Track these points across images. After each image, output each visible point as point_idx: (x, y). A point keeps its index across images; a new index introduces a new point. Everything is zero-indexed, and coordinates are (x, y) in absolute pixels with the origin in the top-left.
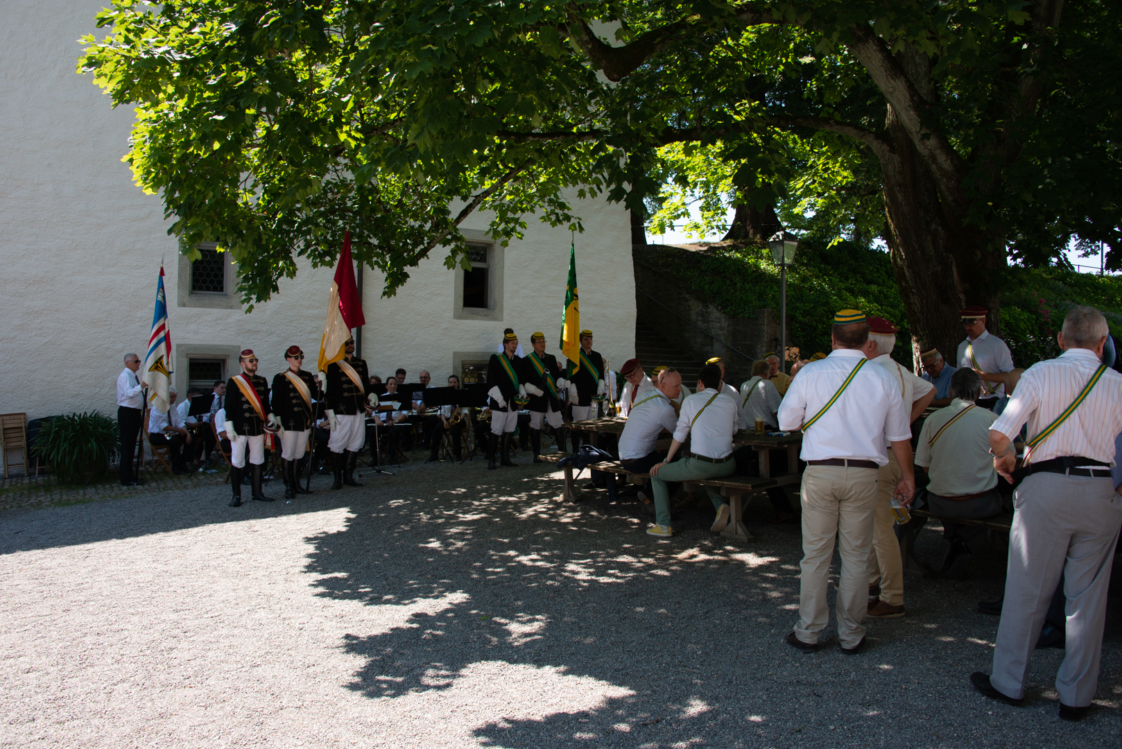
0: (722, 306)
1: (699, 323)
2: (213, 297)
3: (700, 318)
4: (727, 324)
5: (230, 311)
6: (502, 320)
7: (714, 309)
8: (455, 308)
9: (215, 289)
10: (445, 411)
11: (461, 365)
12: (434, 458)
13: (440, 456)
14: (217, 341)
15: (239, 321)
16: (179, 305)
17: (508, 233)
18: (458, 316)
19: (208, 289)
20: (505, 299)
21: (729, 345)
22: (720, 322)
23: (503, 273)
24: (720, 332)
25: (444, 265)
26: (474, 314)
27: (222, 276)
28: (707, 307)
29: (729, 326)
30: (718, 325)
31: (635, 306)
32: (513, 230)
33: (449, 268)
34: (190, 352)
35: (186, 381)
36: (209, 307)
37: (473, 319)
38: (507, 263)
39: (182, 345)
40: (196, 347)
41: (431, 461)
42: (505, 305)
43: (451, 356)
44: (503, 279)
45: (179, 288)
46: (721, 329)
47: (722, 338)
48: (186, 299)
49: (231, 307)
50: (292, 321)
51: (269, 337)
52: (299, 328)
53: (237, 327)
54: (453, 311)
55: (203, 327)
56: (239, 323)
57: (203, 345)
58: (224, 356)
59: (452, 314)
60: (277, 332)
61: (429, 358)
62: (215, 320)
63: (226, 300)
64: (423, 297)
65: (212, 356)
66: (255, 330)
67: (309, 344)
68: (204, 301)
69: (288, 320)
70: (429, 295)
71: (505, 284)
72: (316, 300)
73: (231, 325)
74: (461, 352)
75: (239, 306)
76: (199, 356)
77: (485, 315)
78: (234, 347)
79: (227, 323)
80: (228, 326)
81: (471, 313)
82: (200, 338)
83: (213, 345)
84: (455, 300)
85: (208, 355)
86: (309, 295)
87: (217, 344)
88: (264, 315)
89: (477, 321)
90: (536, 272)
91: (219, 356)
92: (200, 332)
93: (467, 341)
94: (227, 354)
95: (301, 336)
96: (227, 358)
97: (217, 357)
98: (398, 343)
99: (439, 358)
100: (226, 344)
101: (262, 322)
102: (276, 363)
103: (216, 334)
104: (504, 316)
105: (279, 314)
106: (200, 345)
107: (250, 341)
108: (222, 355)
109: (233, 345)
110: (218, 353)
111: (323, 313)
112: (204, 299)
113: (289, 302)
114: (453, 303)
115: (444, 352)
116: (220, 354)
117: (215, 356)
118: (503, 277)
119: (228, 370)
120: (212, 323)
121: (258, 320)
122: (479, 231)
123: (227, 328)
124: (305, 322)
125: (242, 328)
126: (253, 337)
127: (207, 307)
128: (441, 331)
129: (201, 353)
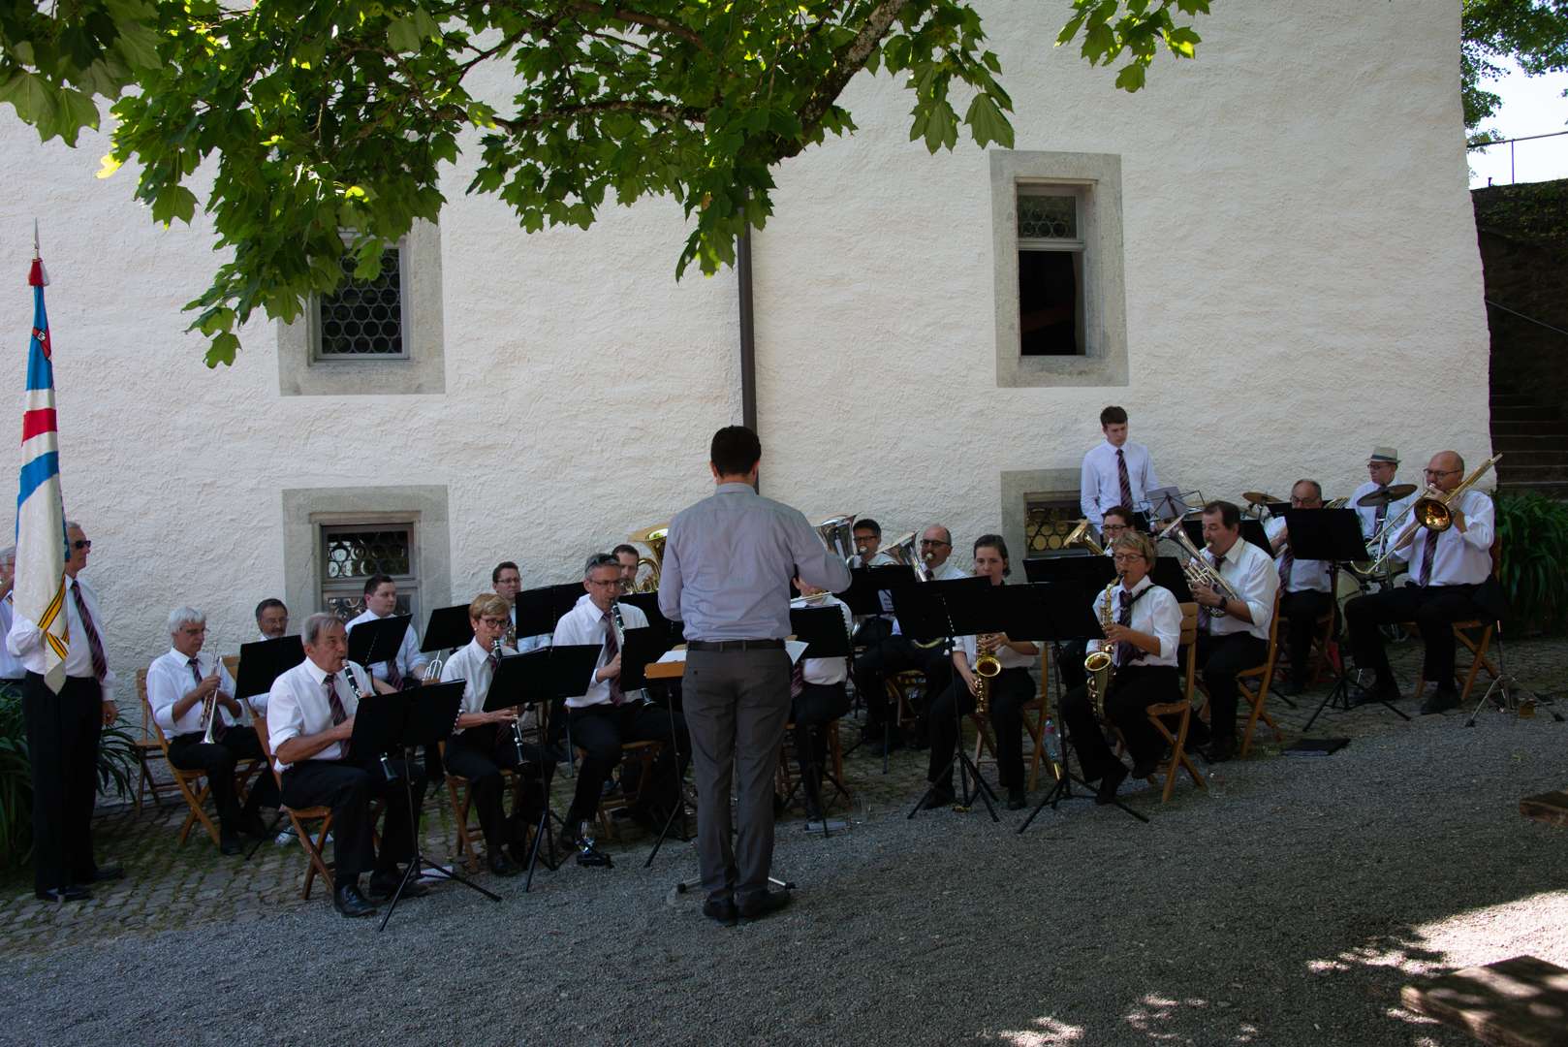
2: (375, 366)
5: (413, 398)
6: (1125, 383)
8: (999, 358)
9: (381, 347)
10: (966, 648)
11: (1022, 506)
12: (940, 795)
13: (959, 792)
14: (387, 479)
15: (440, 422)
16: (284, 392)
17: (1140, 35)
18: (1008, 380)
19: (362, 347)
20: (1131, 326)
23: (1121, 259)
25: (914, 136)
26: (1050, 370)
27: (397, 312)
31: (1485, 323)
32: (1158, 21)
33: (933, 148)
34: (318, 508)
35: (311, 581)
36: (360, 392)
37: (1049, 384)
38: (1131, 234)
39: (296, 492)
40: (333, 496)
41: (930, 807)
42: (1130, 343)
43: (995, 482)
44: (1121, 276)
45: (281, 347)
48: (302, 374)
49: (419, 390)
50: (575, 416)
51: (520, 459)
52: (596, 433)
53: (436, 439)
54: (994, 366)
55: (348, 444)
56: (439, 428)
57: (351, 488)
58: (406, 515)
59: (993, 373)
60: (539, 446)
61: (938, 490)
62: (379, 425)
63: (403, 371)
64: (913, 335)
65: (377, 516)
66: (482, 444)
67: (623, 473)
68: (347, 377)
69: (565, 414)
70: (930, 329)
71: (1127, 288)
72: (635, 358)
73: (420, 434)
74: (1021, 472)
75: (438, 385)
76: (343, 516)
77: (1080, 373)
78: (431, 489)
79: (410, 430)
80: (412, 438)
81: (1042, 370)
82: (342, 472)
83: (377, 487)
84: (999, 337)
85: (365, 513)
86: (617, 347)
87: (385, 485)
88: (504, 404)
89: (1060, 388)
90: (1209, 252)
91: (395, 515)
92: (342, 456)
93: (1035, 442)
94: (415, 509)
95: (602, 452)
96: (415, 519)
97: (390, 518)
98: (854, 457)
99: (965, 489)
100: (409, 483)
101: (500, 421)
102: (540, 524)
103: (383, 458)
104: (1131, 371)
105: (541, 400)
106: (343, 489)
107: (471, 471)
108: (401, 512)
109: (427, 486)
110: (391, 507)
111: (655, 390)
112: (348, 373)
113: (565, 366)
114: (994, 345)
115: (976, 473)
116: (396, 510)
117: (384, 515)
118: (1122, 269)
119: (420, 548)
120: (372, 431)
121: (490, 418)
122: (1053, 155)
123: (410, 443)
124: (610, 417)
125: (448, 439)
126: (478, 461)
127: (355, 393)
128: (965, 419)
129: (348, 510)
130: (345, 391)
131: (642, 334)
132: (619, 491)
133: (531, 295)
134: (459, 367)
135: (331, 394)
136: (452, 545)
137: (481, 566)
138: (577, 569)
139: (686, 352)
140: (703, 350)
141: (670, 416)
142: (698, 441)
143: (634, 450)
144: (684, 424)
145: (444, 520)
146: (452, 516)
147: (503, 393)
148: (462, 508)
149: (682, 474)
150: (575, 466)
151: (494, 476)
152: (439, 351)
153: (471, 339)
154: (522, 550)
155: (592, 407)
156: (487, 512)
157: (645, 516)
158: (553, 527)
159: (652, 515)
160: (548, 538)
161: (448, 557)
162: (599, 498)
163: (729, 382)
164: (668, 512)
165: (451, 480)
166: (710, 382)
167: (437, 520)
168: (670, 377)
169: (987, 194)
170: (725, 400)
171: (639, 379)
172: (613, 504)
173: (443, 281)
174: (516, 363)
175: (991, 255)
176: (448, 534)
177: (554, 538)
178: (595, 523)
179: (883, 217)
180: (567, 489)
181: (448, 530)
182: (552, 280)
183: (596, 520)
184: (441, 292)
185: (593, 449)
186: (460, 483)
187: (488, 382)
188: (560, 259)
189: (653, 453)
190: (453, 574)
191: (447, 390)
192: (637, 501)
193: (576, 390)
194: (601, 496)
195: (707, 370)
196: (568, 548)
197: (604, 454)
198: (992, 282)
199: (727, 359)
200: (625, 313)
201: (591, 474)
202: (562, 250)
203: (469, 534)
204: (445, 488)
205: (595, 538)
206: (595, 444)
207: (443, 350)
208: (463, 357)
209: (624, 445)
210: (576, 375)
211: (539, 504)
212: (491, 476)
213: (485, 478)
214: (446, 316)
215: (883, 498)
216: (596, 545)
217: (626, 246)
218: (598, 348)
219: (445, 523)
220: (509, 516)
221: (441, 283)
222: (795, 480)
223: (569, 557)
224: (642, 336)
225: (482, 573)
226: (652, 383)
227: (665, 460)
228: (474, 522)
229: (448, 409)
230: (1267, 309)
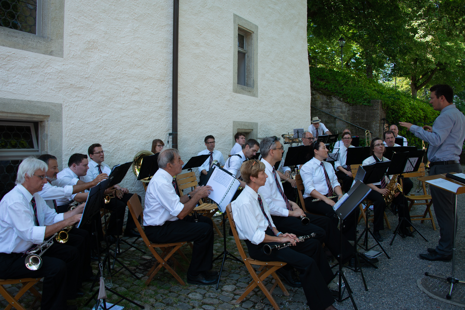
0: (343, 98)
1: (324, 109)
3: (324, 106)
4: (347, 109)
6: (257, 97)
7: (337, 100)
15: (61, 72)
20: (259, 80)
21: (349, 122)
22: (341, 108)
23: (257, 58)
24: (342, 115)
26: (243, 89)
28: (330, 98)
29: (349, 110)
30: (340, 110)
36: (22, 48)
37: (243, 94)
42: (259, 84)
43: (232, 124)
44: (257, 63)
46: (342, 112)
47: (343, 119)
49: (51, 53)
50: (115, 79)
51: (93, 95)
52: (123, 88)
53: (58, 80)
54: (232, 85)
55: (14, 75)
56: (60, 74)
57: (15, 100)
58: (42, 117)
59: (232, 88)
60: (101, 90)
61: (219, 125)
62: (31, 68)
63: (44, 43)
64: (214, 70)
65: (27, 116)
66: (78, 86)
67: (132, 107)
68: (16, 39)
69: (112, 78)
70: (218, 69)
71: (258, 67)
72: (138, 58)
73: (51, 76)
74: (237, 122)
75: (60, 53)
76: (10, 115)
77: (249, 91)
78: (55, 105)
79: (46, 73)
80: (47, 78)
81: (242, 89)
82: (11, 91)
83: (29, 101)
84: (234, 75)
85: (21, 114)
86: (132, 52)
87: (33, 100)
88: (88, 68)
89: (245, 95)
90: (272, 61)
91: (36, 117)
92: (11, 81)
93: (240, 112)
94: (47, 114)
95: (124, 97)
96: (45, 120)
97: (33, 118)
98: (199, 110)
99: (225, 126)
100: (45, 101)
101: (86, 76)
102: (101, 127)
103: (32, 86)
104: (259, 93)
105: (103, 69)
106: (11, 100)
107: (72, 98)
108: (40, 115)
109: (53, 103)
110: (35, 112)
111: (144, 73)
112: (16, 37)
113: (113, 56)
114: (232, 78)
115: (228, 120)
116: (38, 114)
117: (31, 116)
118: (257, 61)
119: (47, 135)
120: (27, 71)
121: (82, 74)
122: (246, 21)
123: (45, 80)
124: (128, 82)
125: (63, 81)
126: (76, 94)
127: (20, 48)
128: (225, 102)
129: (13, 111)
130: (14, 46)
131: (141, 49)
132: (130, 115)
133: (101, 20)
134: (70, 47)
135: (7, 46)
136: (63, 134)
137: (75, 145)
138: (114, 149)
139: (154, 60)
140: (160, 60)
141: (148, 85)
142: (156, 97)
143: (136, 98)
144: (152, 90)
145: (60, 121)
146: (64, 120)
147: (88, 63)
148: (69, 116)
149: (151, 110)
150: (114, 102)
151: (82, 102)
152: (61, 36)
153: (76, 34)
154: (93, 138)
155: (122, 76)
156: (79, 119)
157: (138, 127)
158: (105, 129)
159: (140, 126)
160: (103, 134)
161: (61, 140)
162: (123, 117)
163: (167, 75)
164: (146, 126)
165: (64, 102)
166: (161, 74)
167: (57, 121)
168: (149, 69)
169: (232, 27)
170: (165, 82)
171: (138, 67)
172: (128, 120)
173: (65, 3)
174: (93, 50)
175: (233, 48)
176: (62, 128)
177: (105, 134)
178: (121, 128)
179: (209, 26)
180: (111, 112)
181: (62, 127)
182: (109, 16)
183: (121, 127)
184: (64, 7)
185: (121, 95)
186: (68, 103)
187: (82, 56)
188: (113, 8)
189: (142, 100)
190: (63, 149)
191: (64, 56)
192: (136, 120)
193: (116, 67)
194: (124, 116)
195: (161, 69)
196: (111, 138)
197: (125, 98)
198: (233, 56)
199: (166, 66)
200: (135, 38)
201: (120, 106)
202: (114, 4)
203: (71, 129)
204: (61, 105)
205: (121, 135)
206: (122, 93)
207: (63, 36)
208: (72, 42)
209: (132, 95)
210: (116, 61)
211: (101, 117)
212: (81, 102)
213: (78, 102)
214: (66, 20)
215: (205, 127)
216: (121, 138)
217: (137, 10)
218: (125, 51)
219: (61, 123)
220: (88, 122)
221: (64, 3)
222: (184, 117)
223: (111, 143)
224: (141, 50)
225: (76, 149)
226: (143, 70)
227: (146, 103)
228: (73, 124)
229: (64, 66)
230: (281, 81)
